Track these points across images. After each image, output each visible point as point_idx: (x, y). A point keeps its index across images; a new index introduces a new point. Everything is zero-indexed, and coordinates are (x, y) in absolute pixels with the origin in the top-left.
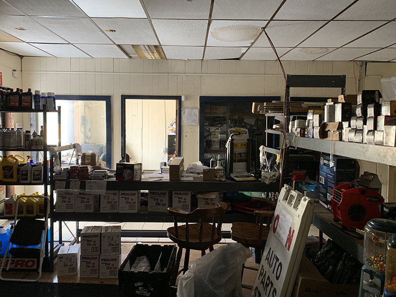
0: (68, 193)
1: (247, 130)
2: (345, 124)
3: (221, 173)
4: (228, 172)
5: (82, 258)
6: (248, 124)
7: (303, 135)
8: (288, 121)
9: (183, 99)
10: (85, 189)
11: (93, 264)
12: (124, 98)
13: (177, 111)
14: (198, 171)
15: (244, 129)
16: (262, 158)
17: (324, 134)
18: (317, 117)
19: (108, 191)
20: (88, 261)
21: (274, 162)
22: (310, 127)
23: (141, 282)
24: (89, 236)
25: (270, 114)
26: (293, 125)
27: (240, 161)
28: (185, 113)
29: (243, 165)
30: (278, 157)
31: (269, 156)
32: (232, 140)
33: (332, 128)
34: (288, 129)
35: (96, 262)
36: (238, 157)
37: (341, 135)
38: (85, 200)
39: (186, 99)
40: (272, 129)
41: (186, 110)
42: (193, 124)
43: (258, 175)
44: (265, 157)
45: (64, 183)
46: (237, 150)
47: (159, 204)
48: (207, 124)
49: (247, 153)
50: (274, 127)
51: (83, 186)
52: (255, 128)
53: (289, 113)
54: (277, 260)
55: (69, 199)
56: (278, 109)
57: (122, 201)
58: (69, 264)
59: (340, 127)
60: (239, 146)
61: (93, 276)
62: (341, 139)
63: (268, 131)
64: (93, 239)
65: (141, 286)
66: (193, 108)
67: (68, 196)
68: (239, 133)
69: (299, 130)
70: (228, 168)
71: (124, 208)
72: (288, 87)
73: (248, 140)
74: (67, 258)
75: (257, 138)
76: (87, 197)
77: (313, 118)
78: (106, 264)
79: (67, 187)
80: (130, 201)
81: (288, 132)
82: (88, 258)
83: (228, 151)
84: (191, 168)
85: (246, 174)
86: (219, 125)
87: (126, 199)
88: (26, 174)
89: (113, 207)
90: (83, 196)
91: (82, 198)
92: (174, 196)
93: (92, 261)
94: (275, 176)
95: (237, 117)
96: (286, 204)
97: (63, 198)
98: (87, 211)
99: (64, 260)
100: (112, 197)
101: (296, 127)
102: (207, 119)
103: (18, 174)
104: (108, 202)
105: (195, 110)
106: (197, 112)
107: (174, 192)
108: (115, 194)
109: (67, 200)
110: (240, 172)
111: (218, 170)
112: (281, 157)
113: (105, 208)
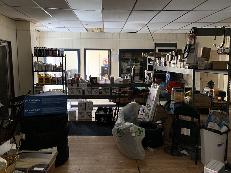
0: (72, 88)
1: (140, 64)
2: (171, 62)
3: (130, 81)
4: (133, 80)
5: (78, 112)
6: (140, 61)
7: (160, 65)
8: (155, 60)
9: (111, 50)
10: (79, 86)
11: (83, 114)
12: (85, 50)
13: (109, 55)
14: (120, 80)
15: (139, 64)
16: (146, 75)
17: (165, 65)
18: (164, 59)
19: (88, 88)
20: (81, 113)
21: (150, 76)
22: (162, 63)
23: (103, 117)
24: (81, 104)
25: (149, 57)
26: (157, 62)
27: (137, 76)
28: (112, 56)
29: (138, 77)
30: (152, 74)
31: (149, 74)
32: (134, 68)
33: (168, 63)
34: (155, 63)
35: (84, 113)
36: (136, 75)
37: (170, 65)
38: (79, 91)
39: (113, 50)
40: (150, 63)
41: (113, 55)
42: (116, 61)
43: (144, 81)
44: (147, 75)
45: (71, 84)
46: (136, 72)
47: (106, 93)
48: (122, 61)
49: (140, 73)
50: (151, 62)
51: (78, 86)
52: (143, 63)
53: (156, 57)
54: (150, 106)
55: (73, 90)
56: (152, 56)
57: (93, 91)
58: (73, 114)
59: (170, 63)
60: (137, 70)
61: (83, 119)
62: (170, 67)
63: (148, 64)
64: (83, 105)
65: (103, 119)
66: (116, 54)
67: (72, 89)
68: (137, 65)
69: (158, 63)
70: (133, 79)
71: (93, 93)
72: (155, 47)
73: (140, 68)
74: (73, 112)
75: (144, 67)
76: (79, 90)
77: (163, 60)
78: (88, 114)
79: (72, 86)
80: (96, 91)
81: (155, 64)
82: (81, 112)
83: (133, 72)
84: (117, 79)
85: (139, 81)
86: (127, 62)
87: (94, 90)
88: (56, 81)
89: (89, 93)
90: (78, 89)
91: (77, 90)
92: (112, 89)
93: (82, 113)
94: (150, 81)
95: (135, 58)
96: (153, 88)
97: (70, 90)
98: (80, 95)
99: (71, 113)
100: (89, 89)
101: (158, 62)
102: (122, 59)
103: (52, 81)
104: (87, 92)
105: (116, 55)
106: (118, 56)
107: (112, 88)
108: (90, 88)
109: (72, 91)
110: (137, 80)
111: (129, 79)
112: (153, 74)
113: (86, 94)
